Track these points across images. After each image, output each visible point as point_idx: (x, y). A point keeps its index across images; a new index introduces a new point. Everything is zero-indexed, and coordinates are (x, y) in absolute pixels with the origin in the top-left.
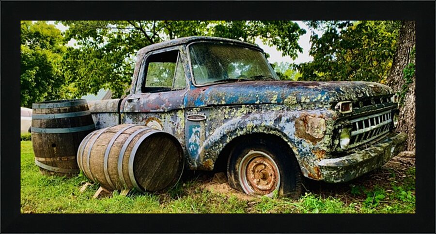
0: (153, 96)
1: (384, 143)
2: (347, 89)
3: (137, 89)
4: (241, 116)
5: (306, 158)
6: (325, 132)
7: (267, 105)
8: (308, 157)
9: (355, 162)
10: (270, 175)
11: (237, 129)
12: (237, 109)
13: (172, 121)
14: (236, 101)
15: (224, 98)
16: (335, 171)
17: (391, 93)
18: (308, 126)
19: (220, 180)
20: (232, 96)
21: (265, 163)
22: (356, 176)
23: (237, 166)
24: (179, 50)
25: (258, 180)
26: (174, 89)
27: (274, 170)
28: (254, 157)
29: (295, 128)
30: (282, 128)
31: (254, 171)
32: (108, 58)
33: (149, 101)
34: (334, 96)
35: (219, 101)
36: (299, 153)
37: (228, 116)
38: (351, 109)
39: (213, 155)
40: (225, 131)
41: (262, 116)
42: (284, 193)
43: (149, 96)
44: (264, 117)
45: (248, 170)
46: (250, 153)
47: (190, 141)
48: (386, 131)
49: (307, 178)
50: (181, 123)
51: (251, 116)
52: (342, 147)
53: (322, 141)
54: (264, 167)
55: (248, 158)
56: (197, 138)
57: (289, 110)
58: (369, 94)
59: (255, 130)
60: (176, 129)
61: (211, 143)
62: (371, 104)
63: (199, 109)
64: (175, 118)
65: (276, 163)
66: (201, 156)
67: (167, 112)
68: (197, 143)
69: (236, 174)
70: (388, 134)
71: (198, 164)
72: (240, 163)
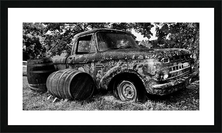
0: (81, 56)
1: (186, 77)
2: (167, 52)
3: (74, 53)
4: (119, 64)
5: (148, 84)
6: (156, 72)
7: (130, 60)
8: (149, 84)
9: (170, 86)
10: (132, 92)
11: (117, 71)
12: (117, 62)
13: (89, 67)
14: (116, 58)
15: (111, 57)
16: (161, 90)
17: (190, 54)
18: (148, 69)
19: (110, 94)
20: (115, 56)
21: (130, 86)
22: (171, 92)
23: (118, 88)
24: (92, 35)
25: (127, 94)
26: (90, 53)
27: (134, 90)
28: (125, 83)
29: (142, 70)
30: (137, 70)
31: (125, 90)
32: (64, 39)
33: (79, 58)
34: (160, 55)
35: (109, 58)
36: (145, 82)
37: (113, 65)
38: (169, 61)
39: (107, 83)
40: (112, 72)
41: (128, 65)
42: (138, 100)
43: (79, 56)
44: (129, 65)
45: (123, 90)
46: (123, 82)
47: (97, 76)
48: (188, 71)
49: (148, 93)
50: (92, 68)
51: (123, 65)
52: (164, 79)
53: (155, 76)
54: (129, 88)
55: (122, 84)
56: (100, 75)
57: (140, 62)
58: (178, 54)
59: (125, 71)
60: (90, 71)
61: (106, 77)
62: (179, 59)
63: (101, 61)
64: (90, 66)
65: (135, 86)
66: (101, 83)
67: (87, 63)
68: (100, 77)
69: (117, 91)
70: (189, 72)
71: (100, 87)
72: (119, 86)
